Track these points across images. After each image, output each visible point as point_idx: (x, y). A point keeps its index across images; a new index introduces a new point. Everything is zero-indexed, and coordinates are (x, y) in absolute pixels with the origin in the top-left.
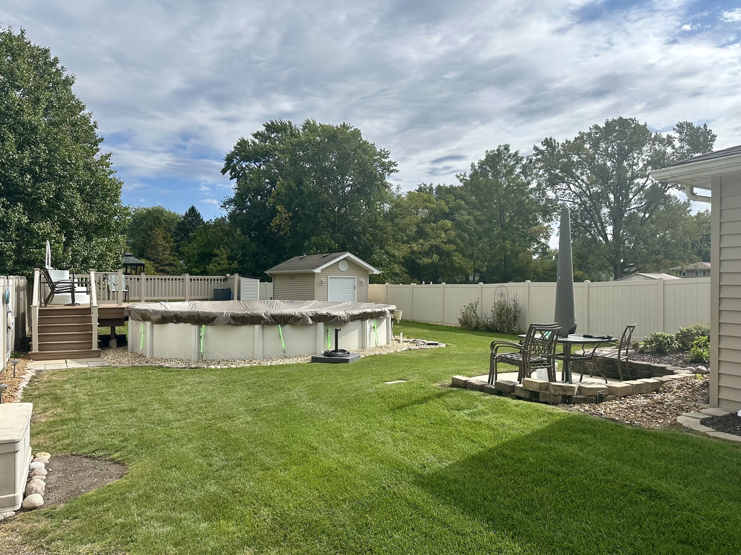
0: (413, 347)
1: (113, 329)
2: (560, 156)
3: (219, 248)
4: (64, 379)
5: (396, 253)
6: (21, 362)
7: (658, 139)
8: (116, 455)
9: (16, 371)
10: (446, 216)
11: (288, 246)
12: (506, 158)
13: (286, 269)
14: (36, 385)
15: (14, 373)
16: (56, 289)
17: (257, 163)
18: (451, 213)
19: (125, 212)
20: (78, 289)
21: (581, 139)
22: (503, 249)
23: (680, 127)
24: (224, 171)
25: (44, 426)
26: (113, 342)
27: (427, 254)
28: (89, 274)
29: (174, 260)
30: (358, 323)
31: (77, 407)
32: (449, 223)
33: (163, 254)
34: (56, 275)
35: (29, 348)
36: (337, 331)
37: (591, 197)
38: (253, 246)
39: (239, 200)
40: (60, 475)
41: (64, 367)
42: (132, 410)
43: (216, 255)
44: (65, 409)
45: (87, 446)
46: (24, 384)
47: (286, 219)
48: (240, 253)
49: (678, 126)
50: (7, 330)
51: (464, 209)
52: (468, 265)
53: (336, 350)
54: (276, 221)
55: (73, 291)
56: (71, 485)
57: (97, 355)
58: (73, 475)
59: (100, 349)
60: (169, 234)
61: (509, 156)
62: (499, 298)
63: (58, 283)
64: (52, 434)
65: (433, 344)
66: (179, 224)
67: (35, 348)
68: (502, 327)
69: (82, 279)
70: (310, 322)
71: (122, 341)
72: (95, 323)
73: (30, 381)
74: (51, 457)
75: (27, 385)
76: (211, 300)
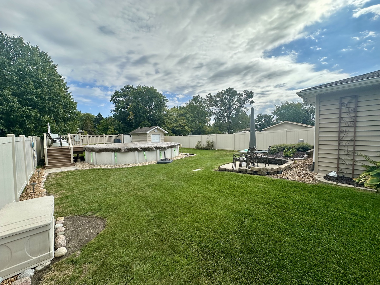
0: (186, 156)
1: (78, 155)
2: (213, 99)
3: (111, 126)
4: (62, 176)
5: (170, 127)
6: (41, 170)
7: (239, 94)
8: (98, 214)
9: (39, 174)
10: (182, 115)
11: (134, 125)
12: (199, 98)
13: (136, 132)
14: (49, 180)
15: (39, 175)
16: (54, 141)
17: (122, 98)
18: (184, 115)
19: (79, 113)
20: (63, 141)
21: (219, 94)
22: (199, 125)
23: (245, 91)
24: (111, 101)
25: (57, 200)
26: (79, 160)
27: (178, 127)
28: (68, 135)
29: (94, 130)
30: (170, 149)
31: (71, 189)
32: (184, 118)
33: (90, 129)
34: (53, 136)
35: (44, 164)
36: (165, 152)
37: (222, 110)
38: (122, 125)
39: (116, 110)
40: (72, 229)
41: (60, 171)
42: (97, 189)
43: (110, 128)
44: (65, 191)
45: (82, 210)
46: (44, 180)
47: (133, 116)
48: (118, 127)
49: (244, 91)
50: (34, 158)
51: (187, 113)
52: (189, 129)
53: (165, 159)
54: (129, 117)
55: (61, 142)
56: (79, 236)
57: (73, 165)
58: (79, 229)
59: (75, 163)
60: (92, 122)
61: (200, 98)
62: (207, 139)
63: (54, 139)
64: (62, 205)
65: (192, 155)
66: (95, 119)
67: (47, 164)
68: (209, 148)
69: (64, 137)
70: (155, 149)
71: (83, 159)
72: (72, 153)
73: (46, 178)
74: (65, 219)
75: (45, 180)
76: (113, 143)
